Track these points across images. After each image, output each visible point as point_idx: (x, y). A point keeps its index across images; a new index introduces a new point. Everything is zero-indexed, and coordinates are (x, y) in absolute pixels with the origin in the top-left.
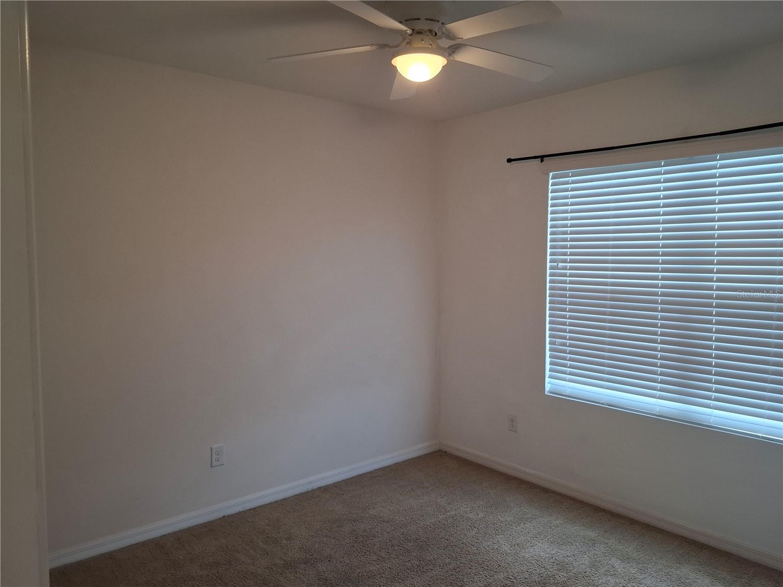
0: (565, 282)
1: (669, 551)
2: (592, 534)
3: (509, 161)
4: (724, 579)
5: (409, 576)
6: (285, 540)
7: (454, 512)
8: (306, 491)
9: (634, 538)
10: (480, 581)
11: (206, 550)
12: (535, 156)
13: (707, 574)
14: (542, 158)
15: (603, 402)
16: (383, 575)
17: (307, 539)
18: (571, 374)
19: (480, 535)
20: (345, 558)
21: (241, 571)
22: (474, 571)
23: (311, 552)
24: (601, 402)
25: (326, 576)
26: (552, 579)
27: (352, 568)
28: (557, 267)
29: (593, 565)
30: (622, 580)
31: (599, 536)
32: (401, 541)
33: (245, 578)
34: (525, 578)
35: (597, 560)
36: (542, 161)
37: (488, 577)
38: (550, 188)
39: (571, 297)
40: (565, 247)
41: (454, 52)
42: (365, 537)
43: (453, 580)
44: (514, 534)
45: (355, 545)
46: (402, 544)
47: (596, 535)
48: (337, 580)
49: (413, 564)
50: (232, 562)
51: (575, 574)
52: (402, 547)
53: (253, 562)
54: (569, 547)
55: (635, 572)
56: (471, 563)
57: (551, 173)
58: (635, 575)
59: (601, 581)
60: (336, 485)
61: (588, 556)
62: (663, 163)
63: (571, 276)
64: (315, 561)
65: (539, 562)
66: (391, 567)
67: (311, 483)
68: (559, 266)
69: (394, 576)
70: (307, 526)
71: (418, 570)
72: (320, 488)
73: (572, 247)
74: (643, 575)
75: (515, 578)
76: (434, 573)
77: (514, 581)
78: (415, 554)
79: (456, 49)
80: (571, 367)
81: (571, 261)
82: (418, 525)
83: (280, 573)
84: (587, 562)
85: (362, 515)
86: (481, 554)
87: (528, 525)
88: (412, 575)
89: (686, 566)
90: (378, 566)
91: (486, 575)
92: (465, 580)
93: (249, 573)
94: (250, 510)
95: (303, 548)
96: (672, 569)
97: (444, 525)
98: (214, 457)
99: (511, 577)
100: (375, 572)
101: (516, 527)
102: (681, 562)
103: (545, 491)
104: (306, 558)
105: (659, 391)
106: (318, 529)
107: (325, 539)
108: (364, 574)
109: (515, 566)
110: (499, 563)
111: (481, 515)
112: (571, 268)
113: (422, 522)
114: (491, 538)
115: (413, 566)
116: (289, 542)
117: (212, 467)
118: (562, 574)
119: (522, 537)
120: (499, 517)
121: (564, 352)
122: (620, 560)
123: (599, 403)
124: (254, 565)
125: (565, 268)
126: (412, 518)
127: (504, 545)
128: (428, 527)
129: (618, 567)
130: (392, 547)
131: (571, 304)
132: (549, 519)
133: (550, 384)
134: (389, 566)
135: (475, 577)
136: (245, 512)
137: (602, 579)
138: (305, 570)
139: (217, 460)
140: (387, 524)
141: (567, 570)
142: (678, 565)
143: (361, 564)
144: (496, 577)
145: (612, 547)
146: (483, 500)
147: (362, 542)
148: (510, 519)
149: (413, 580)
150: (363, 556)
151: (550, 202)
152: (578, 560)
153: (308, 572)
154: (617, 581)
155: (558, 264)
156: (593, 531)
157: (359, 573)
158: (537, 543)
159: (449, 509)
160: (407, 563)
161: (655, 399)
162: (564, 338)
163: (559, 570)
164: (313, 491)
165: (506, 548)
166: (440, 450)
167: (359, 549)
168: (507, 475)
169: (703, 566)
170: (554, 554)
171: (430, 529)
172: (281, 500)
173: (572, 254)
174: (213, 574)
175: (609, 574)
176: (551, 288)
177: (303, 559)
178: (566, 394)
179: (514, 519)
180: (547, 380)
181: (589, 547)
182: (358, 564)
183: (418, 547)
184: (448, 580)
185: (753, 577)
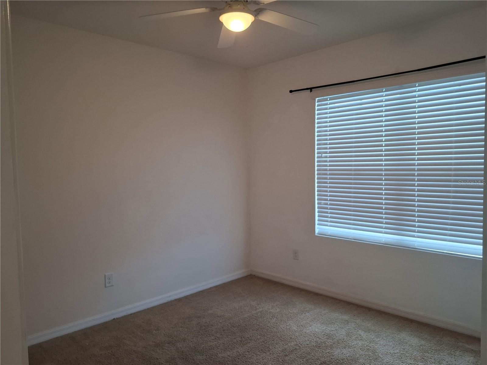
0: (326, 166)
1: (393, 325)
2: (346, 317)
3: (291, 91)
4: (426, 338)
5: (235, 347)
6: (154, 331)
7: (262, 309)
8: (167, 302)
9: (371, 318)
10: (280, 347)
11: (103, 339)
12: (307, 88)
13: (416, 336)
14: (311, 89)
15: (350, 238)
16: (219, 347)
17: (169, 329)
18: (331, 222)
19: (278, 322)
20: (194, 339)
21: (127, 350)
22: (275, 342)
23: (172, 337)
24: (349, 238)
25: (183, 350)
26: (323, 344)
27: (199, 345)
28: (322, 156)
29: (348, 335)
30: (366, 342)
31: (350, 318)
32: (229, 327)
33: (129, 354)
34: (307, 344)
35: (350, 332)
36: (311, 91)
37: (285, 345)
38: (316, 108)
39: (330, 174)
40: (326, 144)
41: (258, 14)
42: (206, 327)
43: (263, 348)
44: (299, 319)
45: (200, 331)
46: (230, 329)
47: (349, 318)
48: (189, 352)
49: (237, 340)
50: (121, 345)
51: (337, 340)
52: (230, 331)
53: (135, 344)
54: (333, 326)
55: (373, 338)
56: (273, 337)
57: (317, 99)
58: (373, 339)
59: (353, 343)
60: (186, 297)
61: (345, 330)
62: (384, 90)
63: (330, 161)
64: (175, 342)
65: (315, 334)
66: (224, 342)
67: (170, 296)
68: (323, 156)
69: (226, 347)
70: (169, 322)
71: (241, 343)
72: (176, 300)
73: (330, 144)
74: (378, 339)
75: (301, 345)
76: (251, 344)
77: (301, 346)
78: (238, 334)
79: (260, 11)
80: (331, 217)
81: (330, 153)
82: (240, 318)
83: (153, 350)
84: (344, 333)
85: (204, 314)
86: (280, 332)
87: (307, 314)
88: (237, 347)
89: (404, 332)
90: (215, 343)
91: (283, 344)
92: (270, 348)
93: (133, 351)
94: (131, 314)
95: (167, 335)
96: (395, 335)
97: (256, 317)
98: (107, 281)
99: (298, 344)
100: (214, 346)
101: (300, 316)
102: (400, 330)
103: (317, 295)
104: (169, 340)
105: (384, 229)
106: (176, 323)
107: (181, 329)
108: (207, 347)
109: (301, 338)
110: (291, 336)
111: (278, 310)
112: (330, 157)
113: (242, 315)
114: (285, 323)
115: (237, 341)
116: (157, 332)
117: (105, 287)
118: (330, 341)
119: (304, 321)
120: (290, 310)
121: (327, 208)
122: (364, 331)
123: (348, 239)
124: (135, 346)
125: (326, 157)
126: (235, 314)
127: (294, 326)
128: (246, 318)
129: (363, 335)
130: (223, 331)
131: (330, 179)
132: (320, 310)
133: (318, 229)
134: (222, 342)
135: (277, 345)
136: (128, 316)
137: (354, 342)
138: (169, 347)
139: (109, 283)
140: (220, 318)
141: (332, 338)
142: (399, 332)
143: (204, 342)
144: (289, 344)
145: (359, 324)
146: (279, 301)
147: (205, 329)
148: (296, 311)
149: (237, 349)
150: (206, 337)
151: (316, 117)
152: (338, 332)
153: (171, 349)
154: (363, 343)
155: (322, 155)
156: (347, 316)
157: (204, 347)
158: (313, 324)
159: (258, 307)
160: (233, 340)
161: (382, 234)
162: (326, 200)
163: (327, 339)
164: (171, 302)
165: (294, 328)
166: (251, 275)
167: (203, 333)
168: (293, 287)
169: (413, 332)
170: (324, 330)
171: (247, 319)
172: (151, 308)
173: (330, 148)
174: (108, 353)
175: (358, 339)
176: (318, 170)
177: (167, 341)
178: (328, 234)
179: (299, 311)
180: (317, 226)
181: (345, 325)
182: (203, 342)
183: (240, 330)
184: (260, 348)
185: (443, 336)
